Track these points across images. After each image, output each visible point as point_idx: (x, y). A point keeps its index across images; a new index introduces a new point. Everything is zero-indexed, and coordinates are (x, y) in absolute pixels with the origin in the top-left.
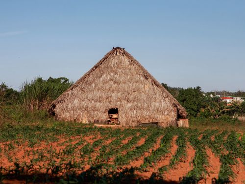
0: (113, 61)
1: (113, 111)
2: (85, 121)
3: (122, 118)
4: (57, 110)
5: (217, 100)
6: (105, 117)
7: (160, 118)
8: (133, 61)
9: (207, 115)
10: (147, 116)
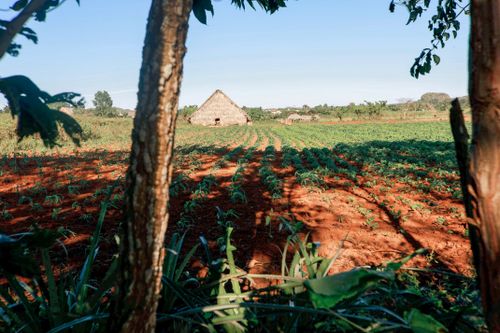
0: (216, 96)
1: (217, 120)
2: (204, 125)
3: (221, 122)
4: (192, 120)
5: (269, 112)
6: (214, 122)
7: (239, 122)
8: (225, 96)
9: (263, 120)
10: (233, 121)
